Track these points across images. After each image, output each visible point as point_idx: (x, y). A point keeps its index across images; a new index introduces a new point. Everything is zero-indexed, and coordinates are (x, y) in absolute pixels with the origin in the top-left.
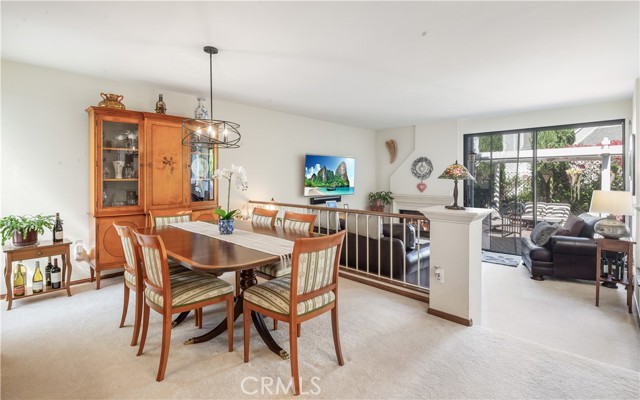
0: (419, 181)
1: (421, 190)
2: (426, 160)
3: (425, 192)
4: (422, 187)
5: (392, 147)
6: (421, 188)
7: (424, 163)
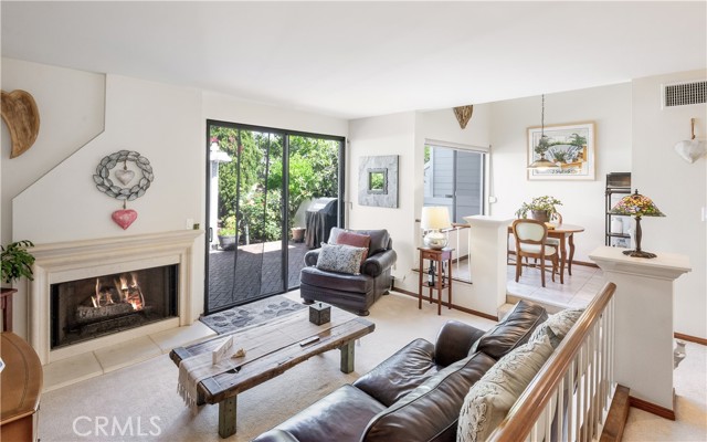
0: (116, 205)
1: (123, 225)
2: (137, 158)
3: (133, 229)
4: (126, 217)
7: (131, 165)
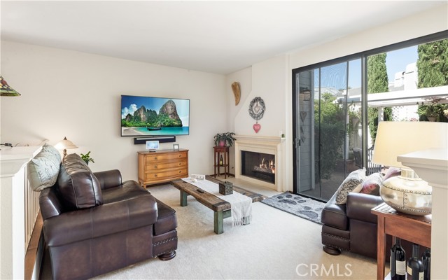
0: (254, 122)
1: (257, 131)
2: (260, 100)
3: (260, 133)
4: (257, 128)
5: (236, 88)
7: (259, 103)
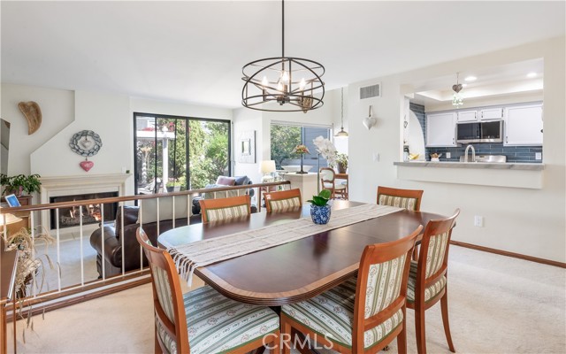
0: (82, 159)
1: (86, 169)
2: (92, 134)
3: (91, 172)
4: (87, 165)
6: (85, 166)
7: (89, 138)
